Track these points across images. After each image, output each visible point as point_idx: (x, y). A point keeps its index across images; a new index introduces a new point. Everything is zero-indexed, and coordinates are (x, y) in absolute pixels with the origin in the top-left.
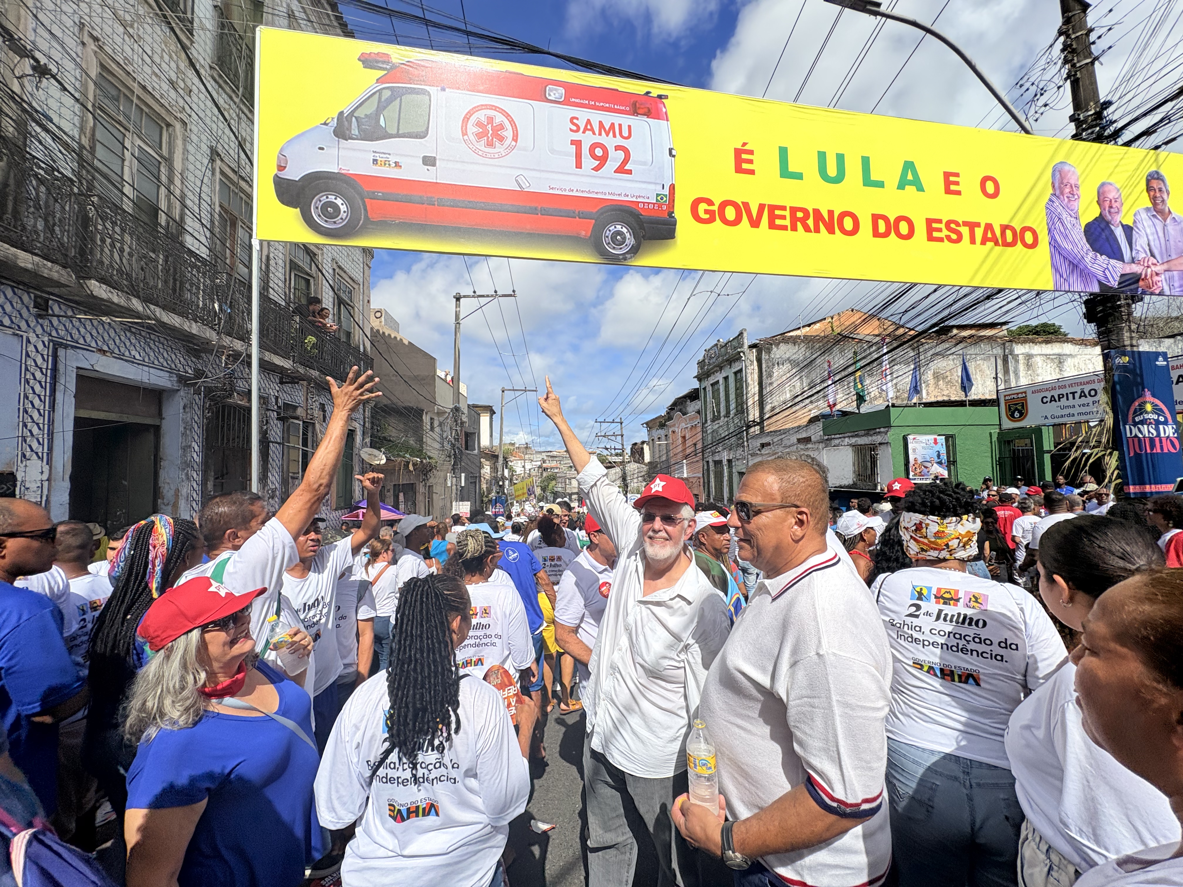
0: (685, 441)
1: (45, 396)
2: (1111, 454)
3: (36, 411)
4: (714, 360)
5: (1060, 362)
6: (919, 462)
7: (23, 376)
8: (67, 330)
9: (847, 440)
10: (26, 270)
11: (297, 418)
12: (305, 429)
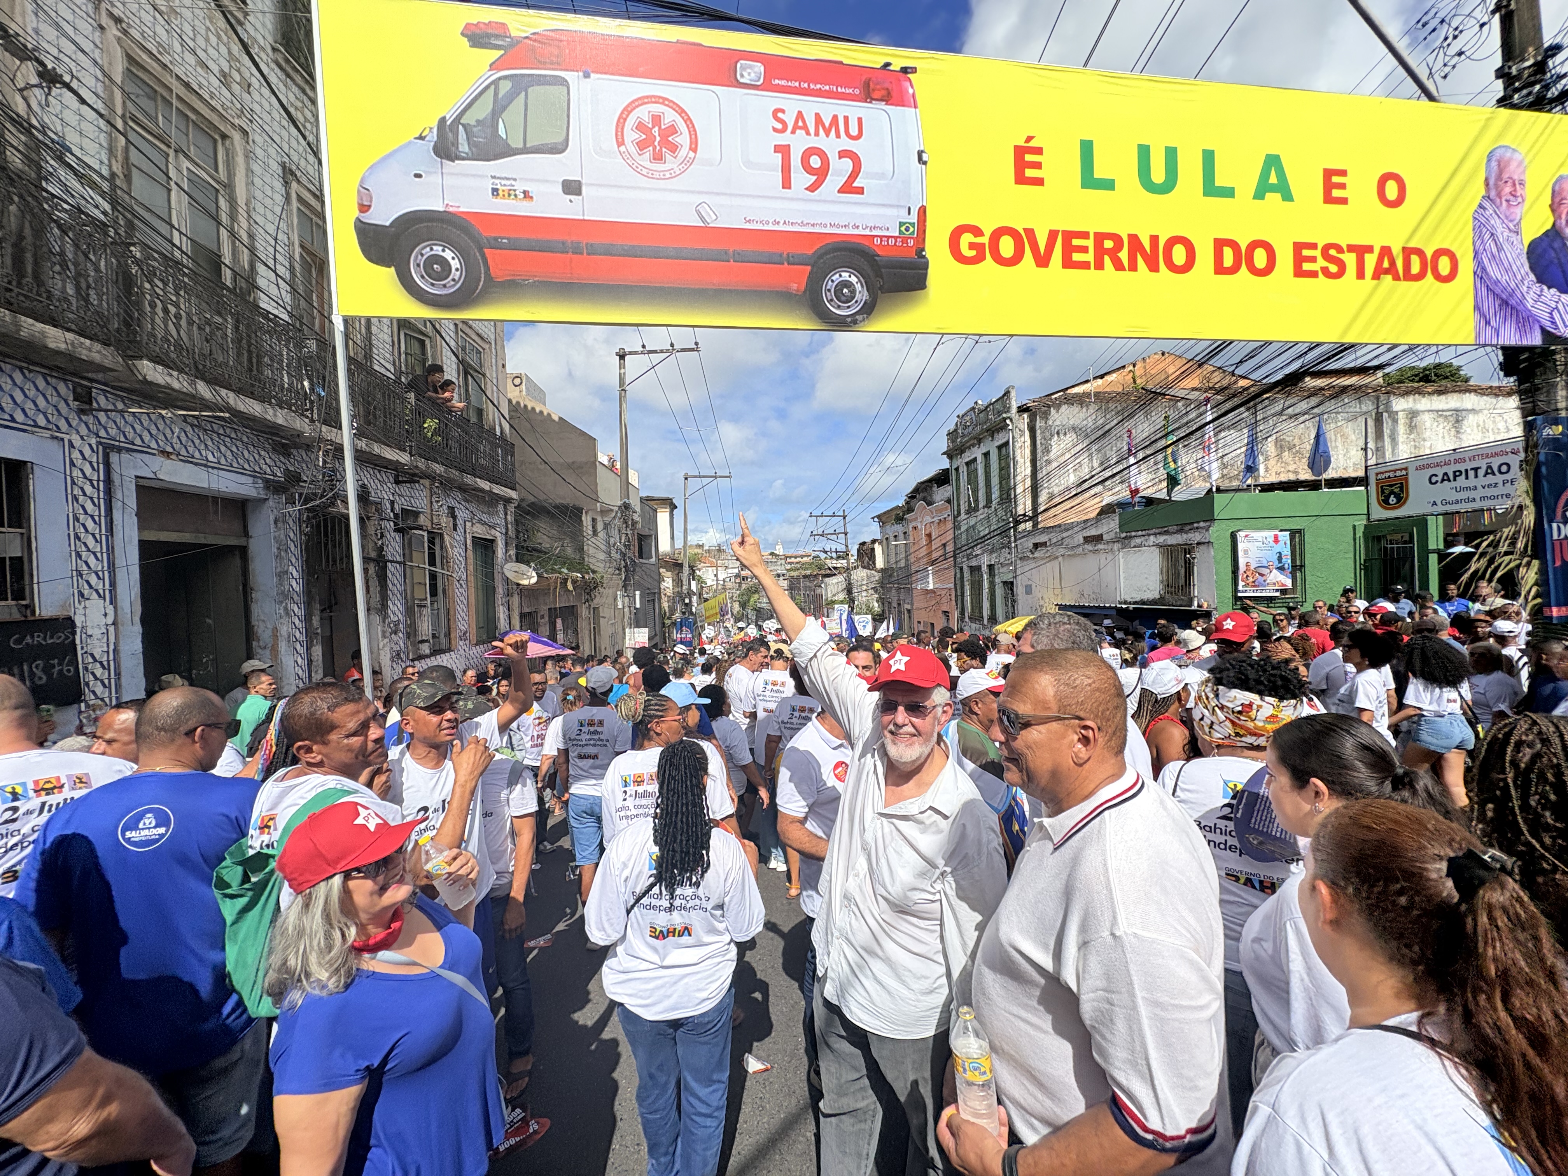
0: (931, 541)
1: (100, 516)
2: (1528, 564)
3: (90, 536)
4: (971, 428)
5: (1457, 421)
6: (1252, 568)
7: (69, 491)
8: (119, 428)
9: (1152, 538)
10: (57, 353)
11: (420, 528)
12: (431, 542)
